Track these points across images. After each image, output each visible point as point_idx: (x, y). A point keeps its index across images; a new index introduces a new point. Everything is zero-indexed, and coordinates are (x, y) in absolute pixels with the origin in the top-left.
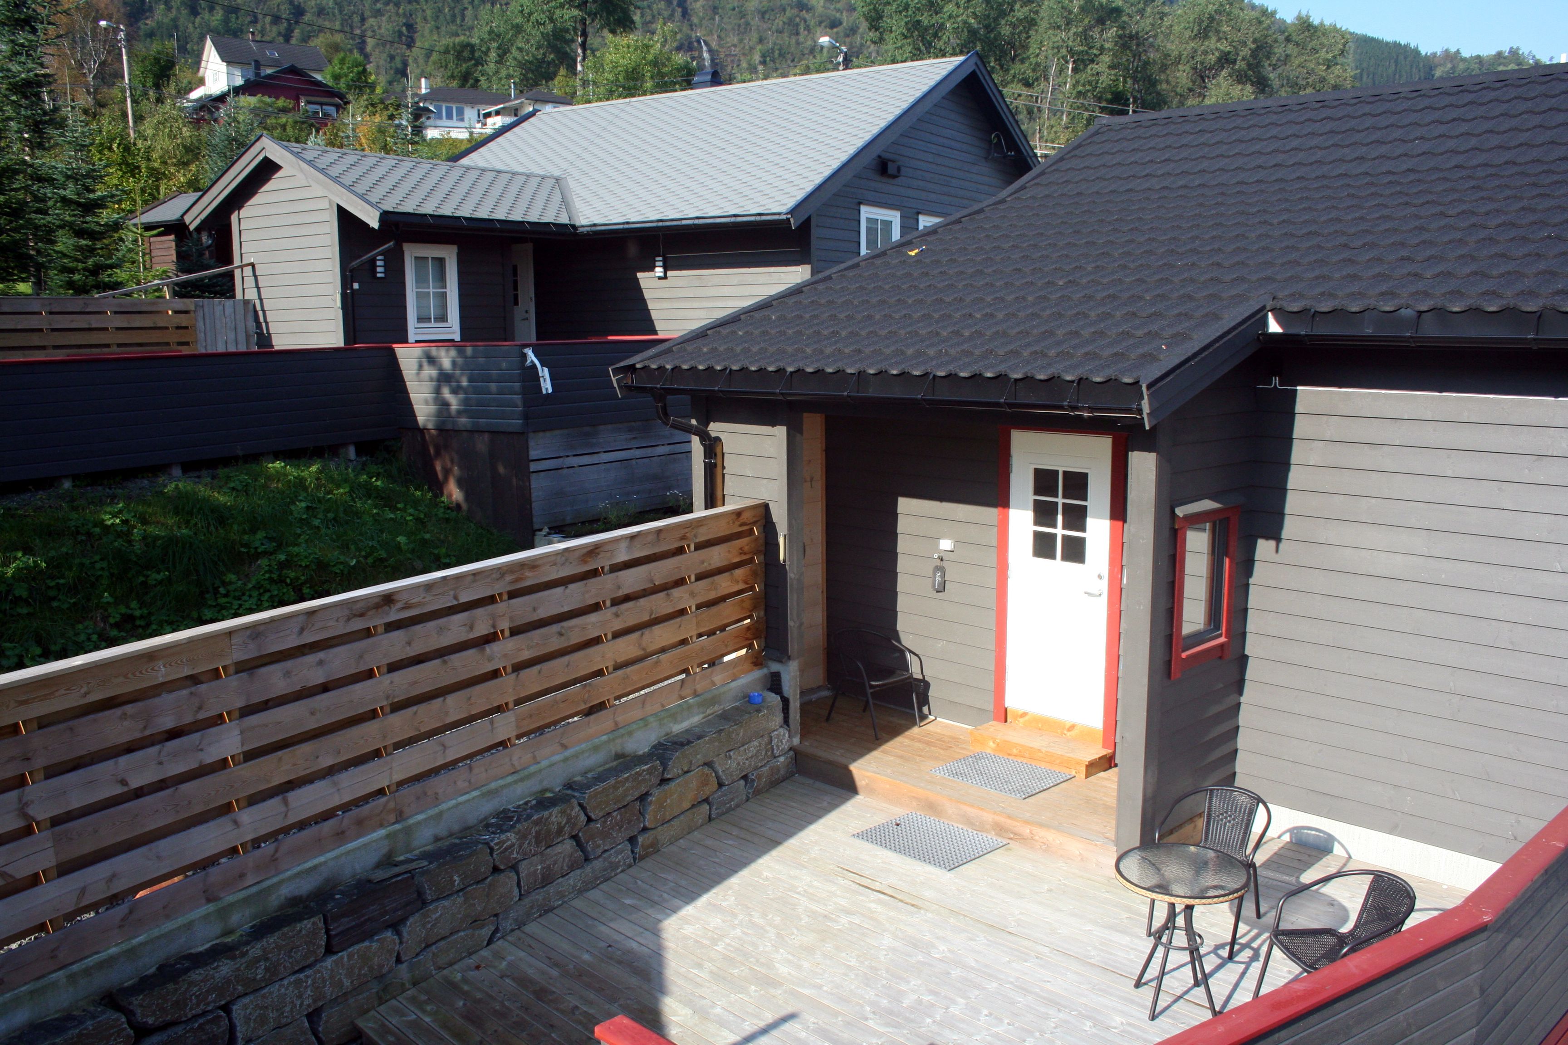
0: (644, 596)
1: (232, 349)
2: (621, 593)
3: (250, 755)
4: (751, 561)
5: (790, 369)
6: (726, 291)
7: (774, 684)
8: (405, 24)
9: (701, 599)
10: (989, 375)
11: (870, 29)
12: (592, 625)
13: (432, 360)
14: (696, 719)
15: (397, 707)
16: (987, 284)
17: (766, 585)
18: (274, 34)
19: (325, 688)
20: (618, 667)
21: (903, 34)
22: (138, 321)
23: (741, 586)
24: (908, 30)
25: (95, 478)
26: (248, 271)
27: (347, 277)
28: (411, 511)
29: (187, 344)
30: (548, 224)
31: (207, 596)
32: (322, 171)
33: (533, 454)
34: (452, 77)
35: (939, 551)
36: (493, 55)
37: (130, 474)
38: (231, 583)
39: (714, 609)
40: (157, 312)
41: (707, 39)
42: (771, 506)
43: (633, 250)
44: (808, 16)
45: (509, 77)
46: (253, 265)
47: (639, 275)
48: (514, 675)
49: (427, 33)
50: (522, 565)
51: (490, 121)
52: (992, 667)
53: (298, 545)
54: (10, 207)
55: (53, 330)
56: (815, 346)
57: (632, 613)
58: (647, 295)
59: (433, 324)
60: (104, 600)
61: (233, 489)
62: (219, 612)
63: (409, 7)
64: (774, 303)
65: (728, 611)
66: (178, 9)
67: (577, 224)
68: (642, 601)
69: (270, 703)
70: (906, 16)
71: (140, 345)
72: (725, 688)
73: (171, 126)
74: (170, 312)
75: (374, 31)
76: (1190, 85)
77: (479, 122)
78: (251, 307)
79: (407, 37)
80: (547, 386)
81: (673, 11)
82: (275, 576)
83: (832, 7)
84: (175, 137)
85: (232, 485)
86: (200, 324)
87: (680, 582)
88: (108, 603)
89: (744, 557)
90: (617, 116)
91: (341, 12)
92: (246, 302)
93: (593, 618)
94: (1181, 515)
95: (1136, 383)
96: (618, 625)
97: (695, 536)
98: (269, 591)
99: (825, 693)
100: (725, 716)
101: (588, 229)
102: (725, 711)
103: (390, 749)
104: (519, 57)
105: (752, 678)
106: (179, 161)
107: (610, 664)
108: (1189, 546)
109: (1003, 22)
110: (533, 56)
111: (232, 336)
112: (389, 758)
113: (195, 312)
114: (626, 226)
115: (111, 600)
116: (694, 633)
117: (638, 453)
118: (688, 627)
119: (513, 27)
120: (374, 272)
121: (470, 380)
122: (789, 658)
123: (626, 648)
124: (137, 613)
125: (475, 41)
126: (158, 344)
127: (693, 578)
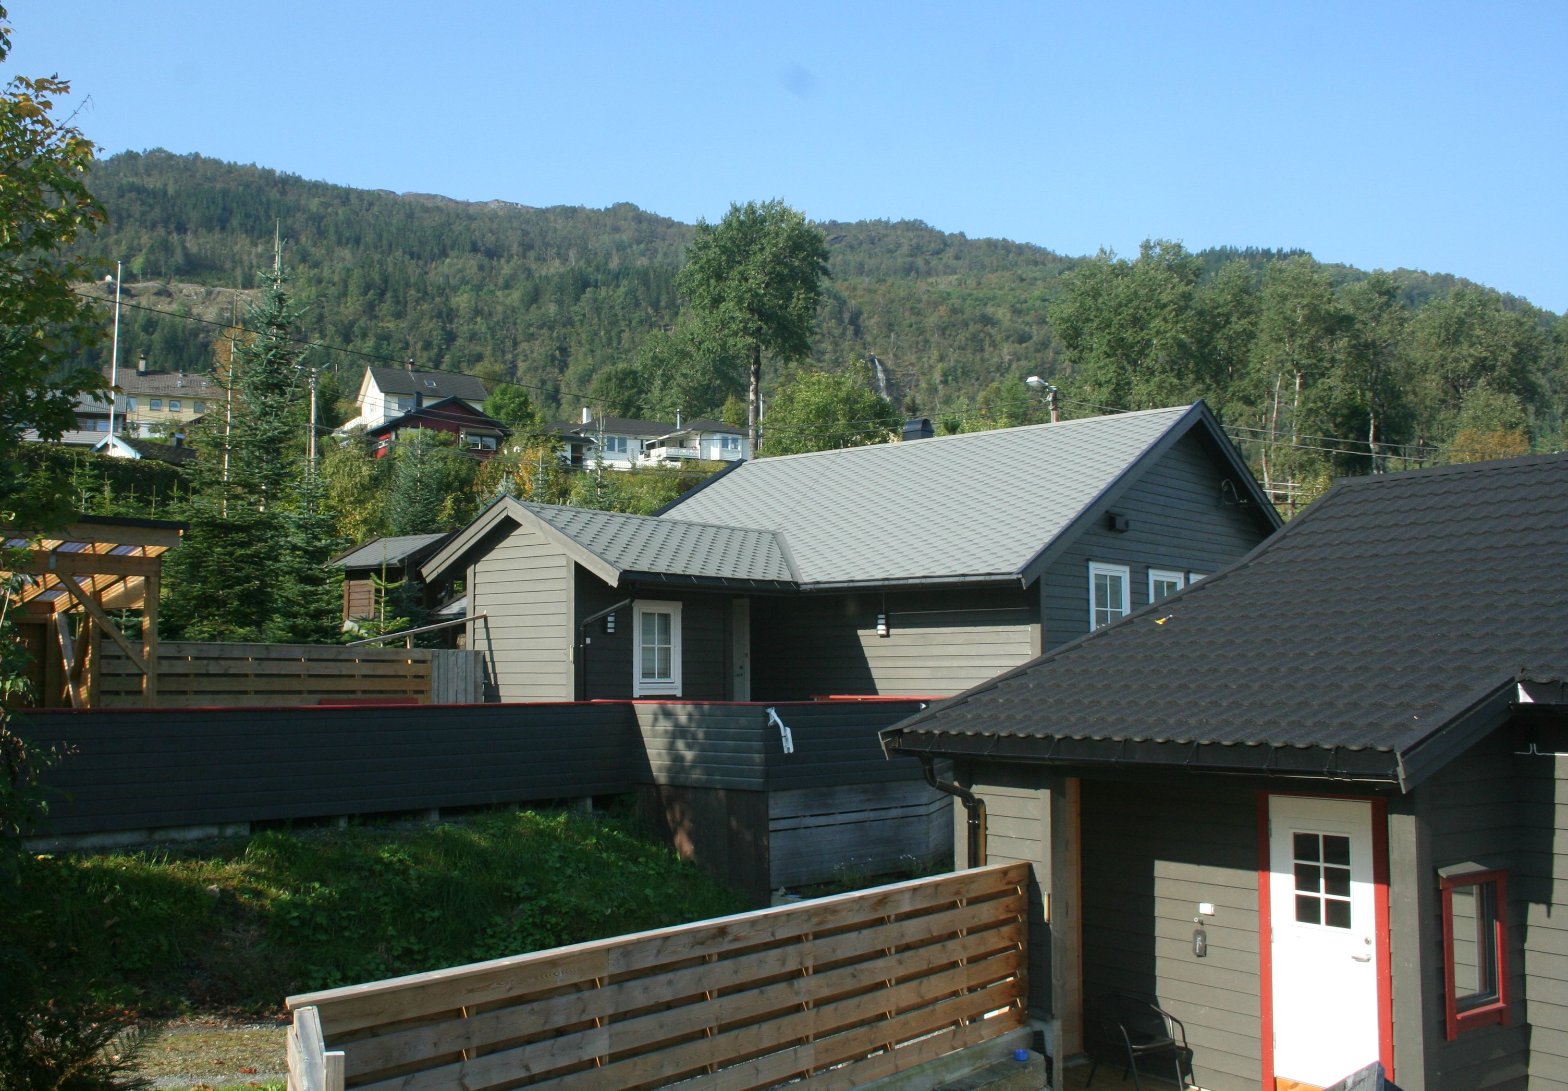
0: (921, 946)
1: (462, 701)
2: (904, 942)
3: (615, 1058)
4: (1014, 919)
5: (1058, 736)
6: (951, 650)
7: (1037, 1042)
8: (559, 348)
9: (972, 953)
10: (1250, 743)
11: (1068, 348)
12: (879, 969)
13: (668, 714)
14: (965, 1071)
15: (724, 1029)
16: (1239, 654)
17: (1029, 944)
18: (424, 360)
19: (668, 1006)
20: (900, 1012)
21: (1106, 353)
22: (382, 669)
23: (1007, 943)
24: (1112, 347)
25: (368, 818)
26: (480, 623)
27: (580, 633)
28: (652, 865)
29: (422, 692)
30: (772, 581)
31: (476, 936)
32: (562, 530)
33: (773, 813)
34: (613, 405)
35: (1199, 915)
36: (658, 383)
37: (395, 816)
38: (497, 925)
39: (983, 964)
40: (398, 661)
41: (882, 358)
42: (1035, 865)
43: (852, 608)
44: (993, 331)
45: (674, 405)
46: (485, 618)
47: (860, 632)
48: (815, 1011)
49: (580, 357)
50: (825, 909)
51: (654, 452)
52: (1258, 1034)
53: (558, 892)
54: (258, 557)
55: (310, 676)
56: (1078, 715)
57: (914, 962)
58: (868, 652)
59: (656, 680)
60: (389, 933)
61: (494, 835)
62: (487, 951)
63: (563, 331)
64: (1029, 671)
65: (995, 966)
66: (332, 338)
67: (800, 581)
68: (922, 951)
69: (628, 1015)
70: (1109, 334)
71: (381, 692)
72: (992, 1043)
73: (352, 465)
74: (409, 662)
75: (526, 356)
76: (1442, 396)
77: (642, 453)
78: (481, 658)
79: (560, 361)
80: (789, 746)
81: (845, 329)
82: (538, 921)
83: (1020, 320)
84: (355, 475)
85: (492, 831)
86: (435, 674)
87: (953, 935)
88: (392, 936)
89: (1010, 915)
90: (828, 468)
91: (493, 336)
92: (477, 653)
93: (880, 963)
94: (1444, 876)
95: (1391, 752)
96: (901, 972)
97: (968, 892)
98: (532, 935)
99: (1082, 1061)
100: (992, 1070)
101: (812, 586)
102: (992, 1066)
103: (715, 1067)
104: (684, 384)
105: (1015, 1035)
106: (356, 499)
107: (893, 1008)
108: (1456, 909)
109: (1219, 336)
110: (698, 382)
111: (462, 686)
112: (714, 1075)
113: (431, 661)
114: (851, 584)
115: (394, 933)
116: (965, 986)
117: (872, 815)
118: (960, 980)
119: (677, 352)
120: (606, 628)
121: (707, 736)
122: (1053, 1017)
123: (906, 995)
124: (416, 948)
125: (637, 366)
126: (395, 692)
127: (965, 933)
